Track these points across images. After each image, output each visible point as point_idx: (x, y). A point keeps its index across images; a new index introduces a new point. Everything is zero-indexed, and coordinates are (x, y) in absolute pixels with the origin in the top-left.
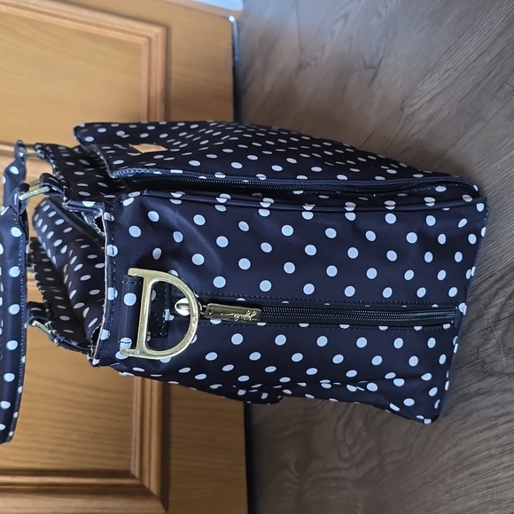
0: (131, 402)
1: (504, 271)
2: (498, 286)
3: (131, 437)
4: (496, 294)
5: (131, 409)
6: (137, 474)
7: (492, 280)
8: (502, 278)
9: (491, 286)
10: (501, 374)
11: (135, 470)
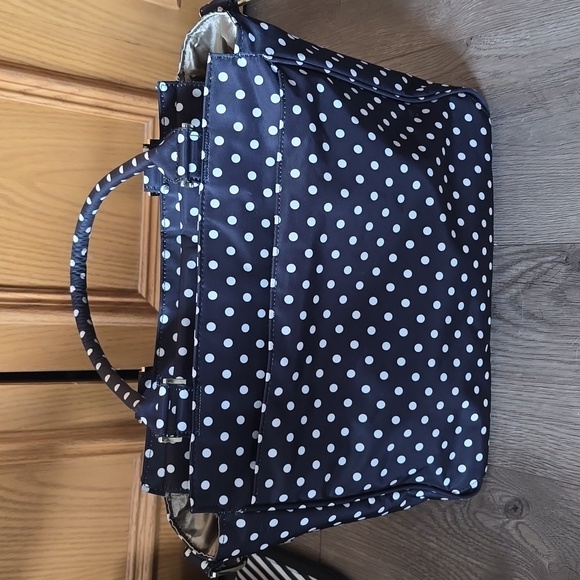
0: (139, 228)
1: (531, 247)
2: (522, 256)
3: (139, 260)
4: (519, 261)
5: (139, 234)
6: (144, 295)
7: (519, 248)
8: (528, 251)
9: (517, 253)
10: (507, 321)
11: (142, 291)
